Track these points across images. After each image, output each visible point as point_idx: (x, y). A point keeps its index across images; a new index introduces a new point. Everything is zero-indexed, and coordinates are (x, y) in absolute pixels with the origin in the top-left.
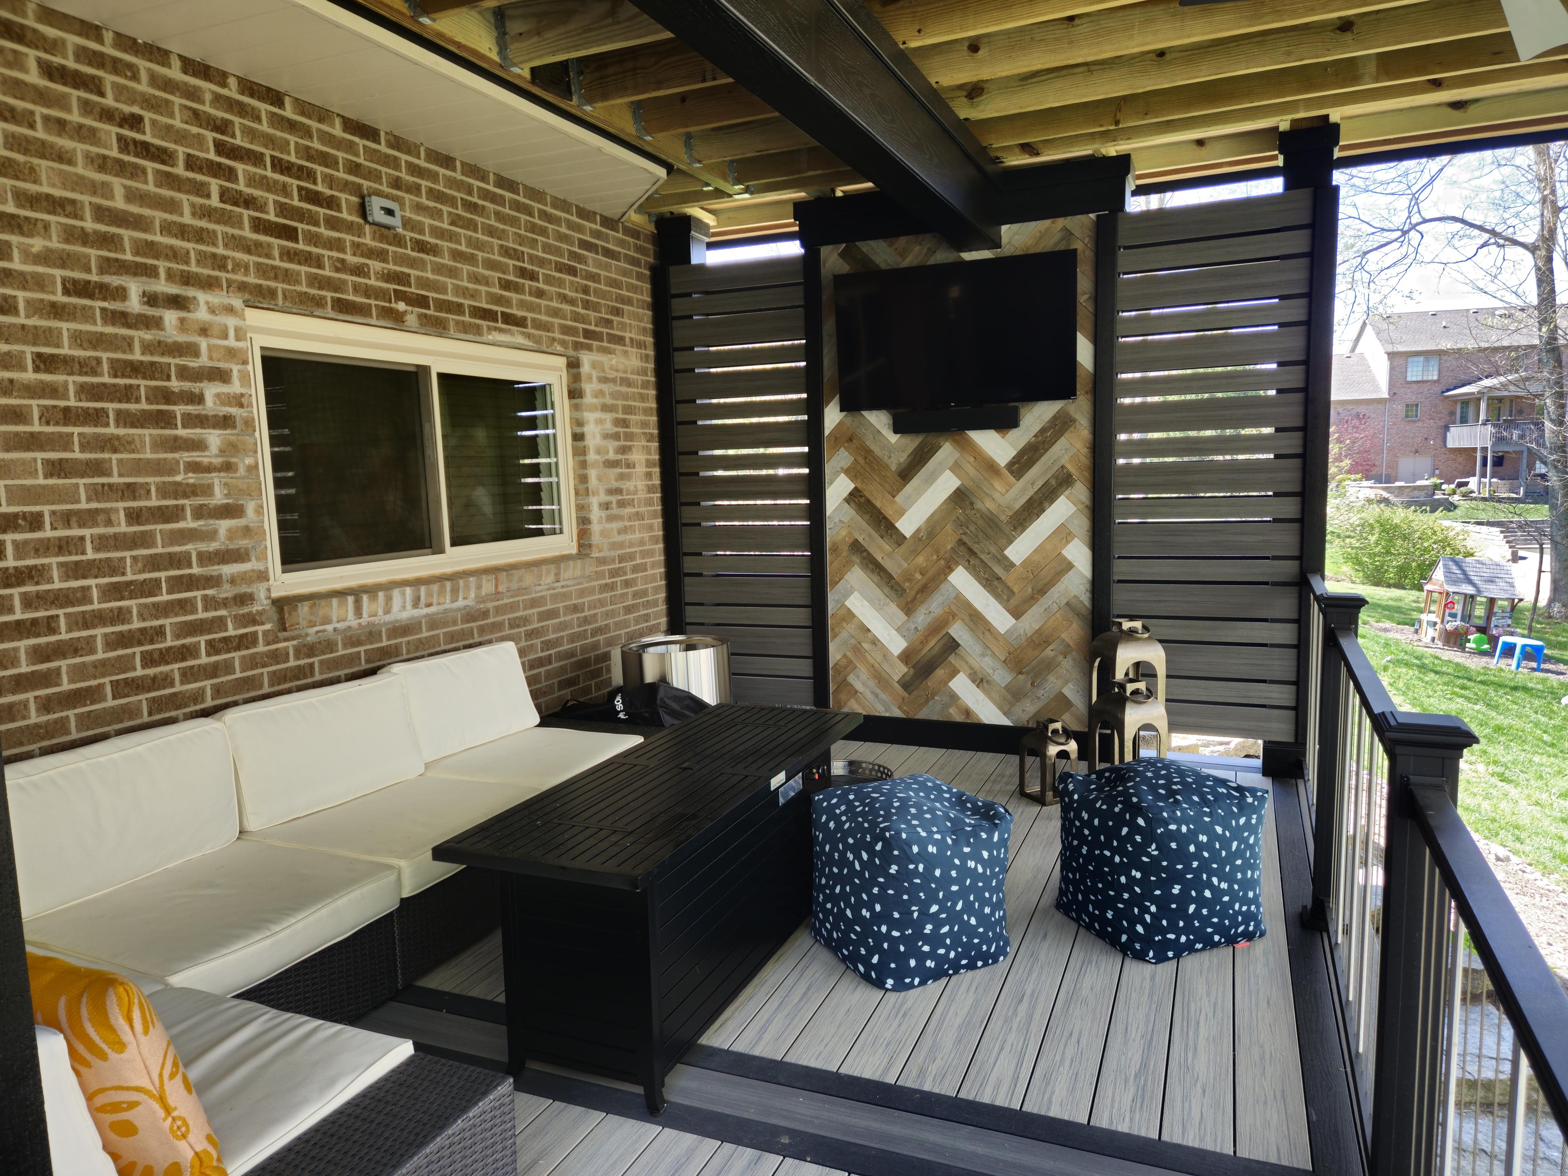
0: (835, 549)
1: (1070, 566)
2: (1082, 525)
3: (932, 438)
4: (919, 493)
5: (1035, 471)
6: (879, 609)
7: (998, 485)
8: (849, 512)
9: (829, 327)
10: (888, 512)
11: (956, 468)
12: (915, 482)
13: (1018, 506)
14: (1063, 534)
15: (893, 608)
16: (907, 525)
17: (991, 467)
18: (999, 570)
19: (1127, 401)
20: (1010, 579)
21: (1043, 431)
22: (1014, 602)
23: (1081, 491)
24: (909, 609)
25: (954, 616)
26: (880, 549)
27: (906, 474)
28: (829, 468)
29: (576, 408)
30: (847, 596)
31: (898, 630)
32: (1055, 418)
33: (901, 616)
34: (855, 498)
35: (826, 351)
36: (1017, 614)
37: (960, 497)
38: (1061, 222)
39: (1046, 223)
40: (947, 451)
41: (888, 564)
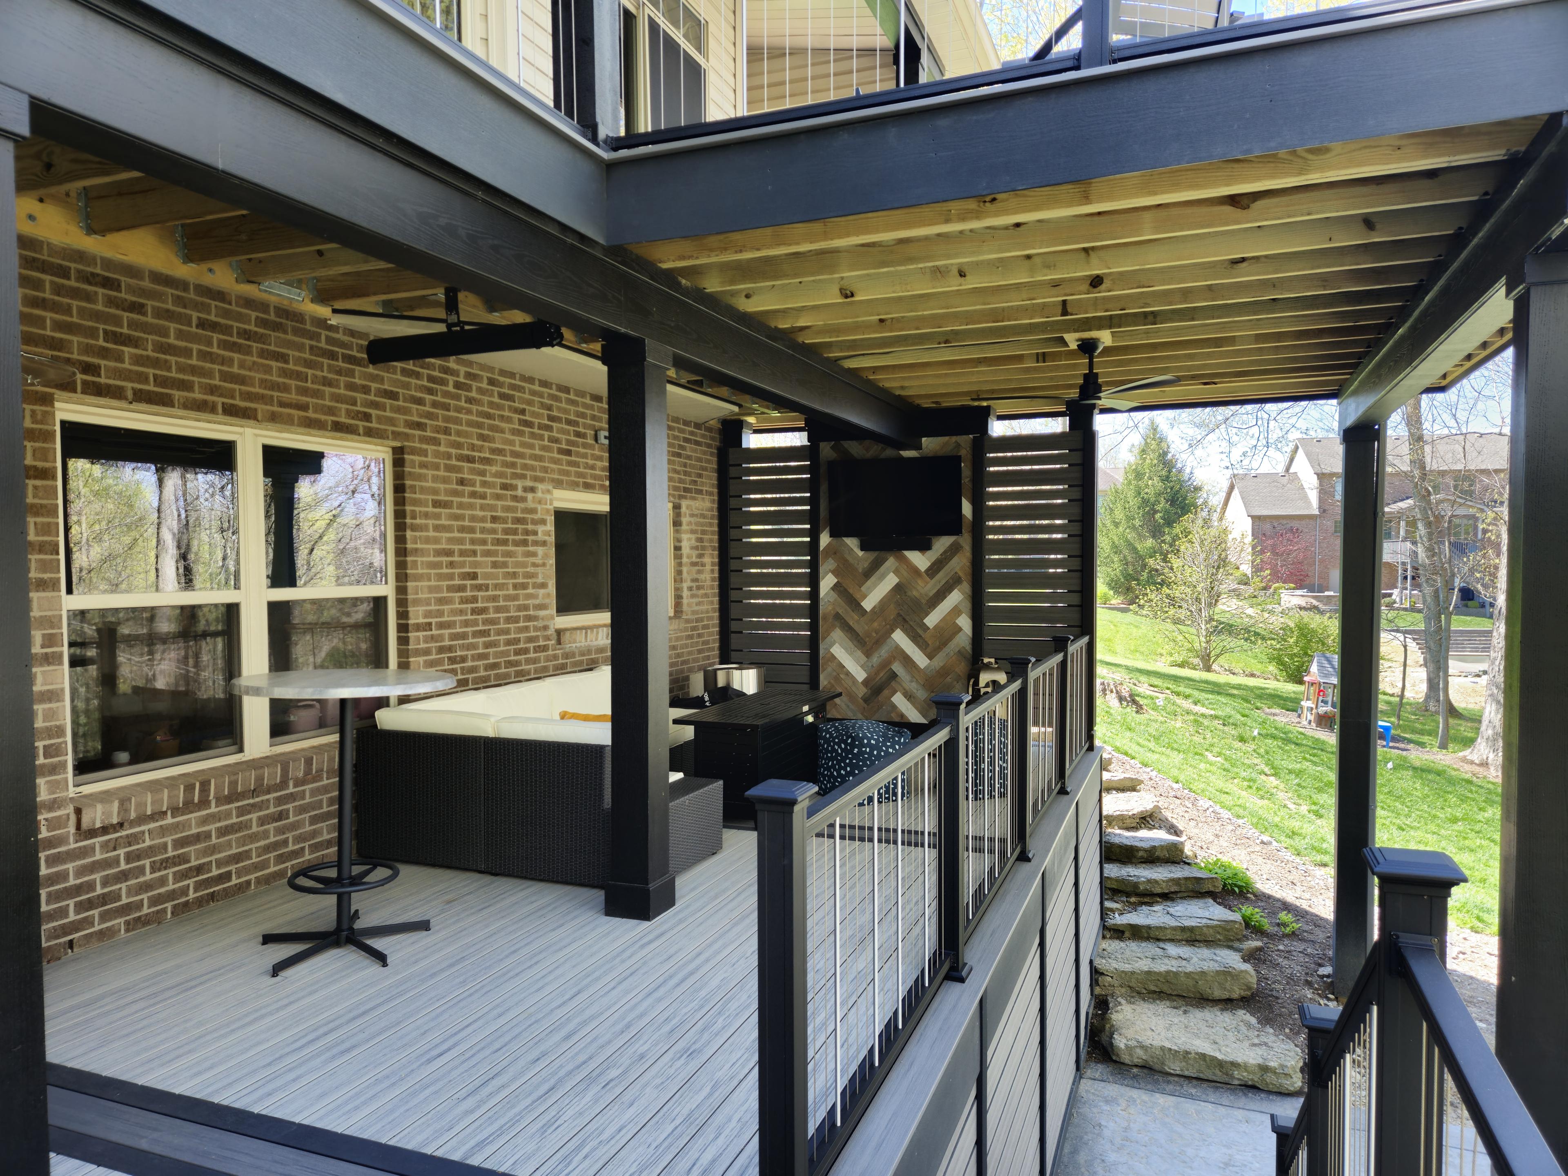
0: (825, 618)
1: (960, 629)
2: (967, 606)
3: (883, 554)
4: (875, 586)
5: (941, 574)
6: (851, 654)
7: (920, 582)
8: (834, 596)
9: (824, 488)
10: (857, 596)
11: (896, 572)
12: (873, 579)
13: (931, 594)
14: (956, 611)
15: (859, 653)
16: (868, 604)
17: (916, 571)
18: (920, 632)
19: (991, 537)
20: (926, 636)
21: (945, 552)
22: (929, 650)
23: (966, 586)
24: (868, 654)
25: (894, 658)
26: (852, 619)
27: (868, 573)
28: (822, 570)
29: (677, 532)
30: (831, 646)
31: (862, 667)
32: (952, 545)
33: (865, 659)
34: (836, 587)
35: (822, 501)
36: (930, 657)
37: (898, 589)
38: (954, 439)
39: (946, 438)
40: (891, 562)
41: (856, 627)
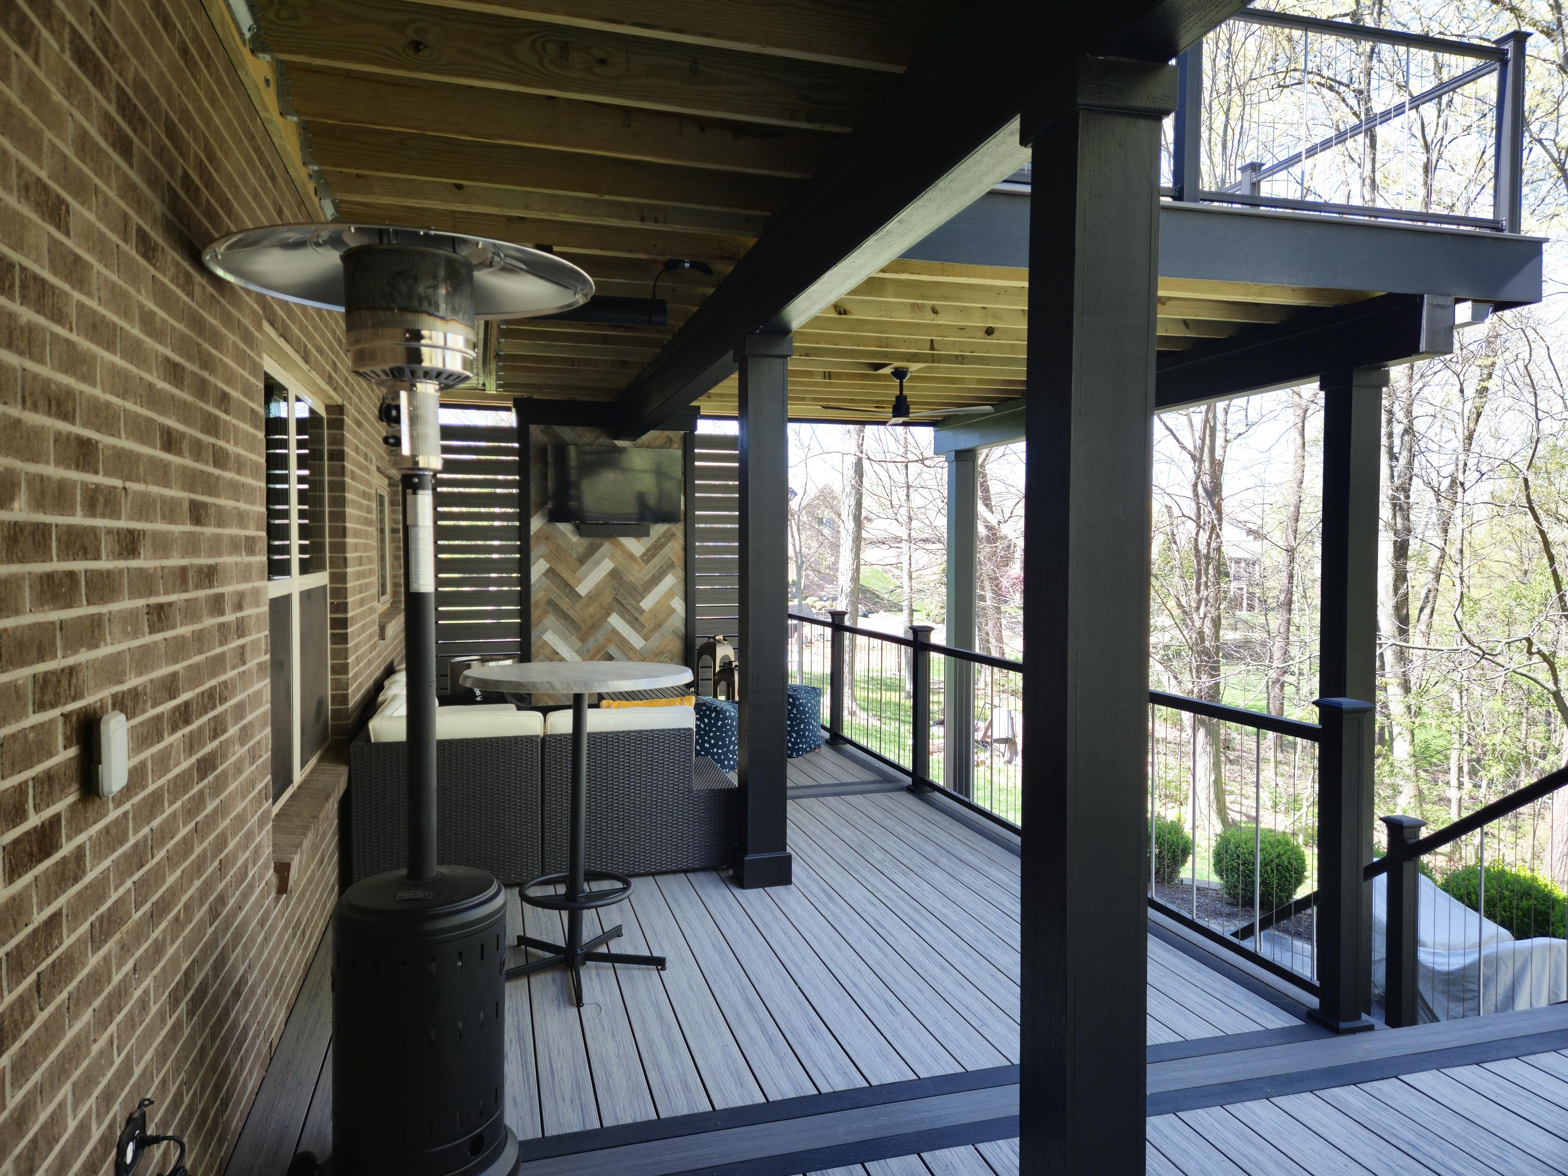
0: (536, 604)
3: (598, 541)
4: (590, 570)
5: (655, 561)
6: (565, 639)
7: (635, 567)
8: (546, 582)
10: (571, 581)
13: (646, 579)
14: (670, 594)
16: (583, 590)
17: (631, 556)
18: (636, 614)
19: (701, 526)
20: (642, 619)
21: (660, 539)
22: (645, 631)
23: (680, 572)
24: (583, 639)
25: (610, 641)
26: (564, 604)
27: (582, 560)
28: (533, 554)
30: (544, 633)
31: (577, 652)
32: (665, 532)
33: (578, 644)
34: (551, 573)
36: (646, 638)
37: (614, 574)
38: (667, 433)
39: (660, 432)
40: (607, 547)
